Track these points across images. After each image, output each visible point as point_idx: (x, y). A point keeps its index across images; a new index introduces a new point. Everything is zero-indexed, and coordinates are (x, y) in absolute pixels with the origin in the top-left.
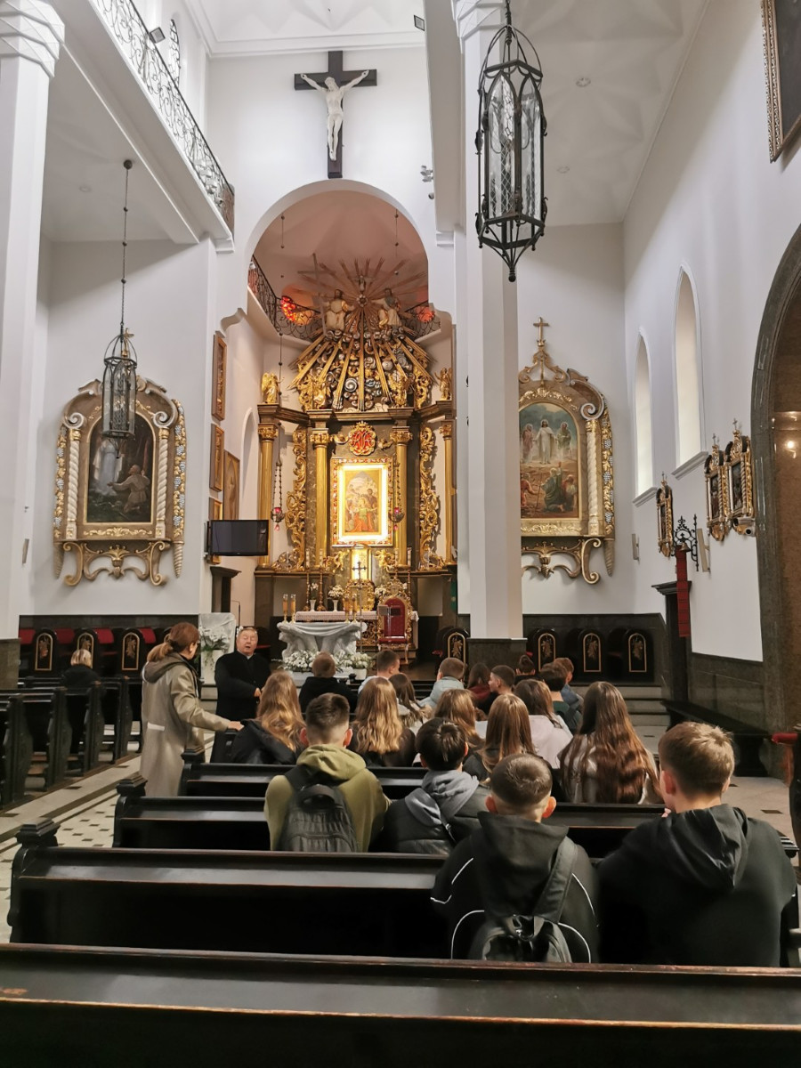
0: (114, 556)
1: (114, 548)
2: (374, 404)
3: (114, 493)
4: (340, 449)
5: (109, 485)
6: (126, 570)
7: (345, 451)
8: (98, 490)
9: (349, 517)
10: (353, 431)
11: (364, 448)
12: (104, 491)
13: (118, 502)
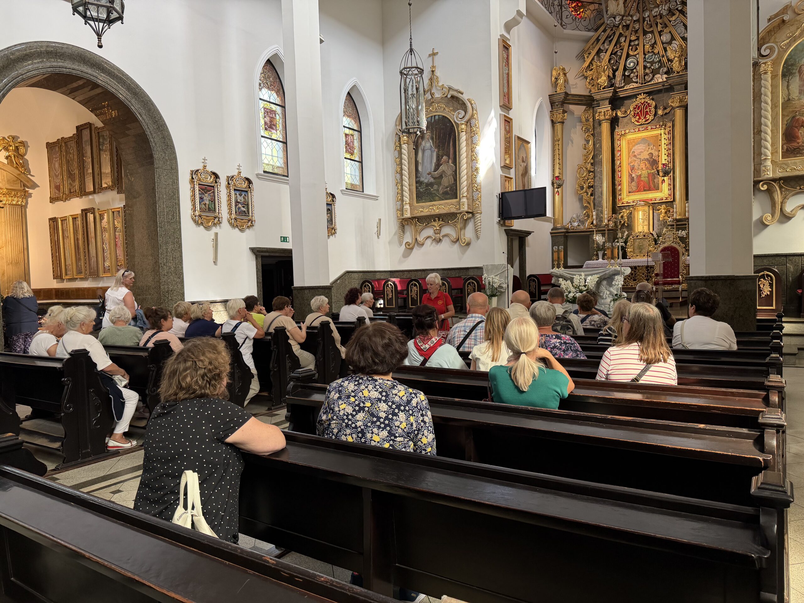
0: (435, 226)
1: (435, 220)
2: (654, 76)
3: (432, 180)
4: (622, 122)
5: (428, 174)
6: (443, 236)
7: (627, 123)
8: (422, 179)
9: (632, 179)
10: (634, 104)
11: (645, 117)
12: (426, 179)
13: (435, 187)
